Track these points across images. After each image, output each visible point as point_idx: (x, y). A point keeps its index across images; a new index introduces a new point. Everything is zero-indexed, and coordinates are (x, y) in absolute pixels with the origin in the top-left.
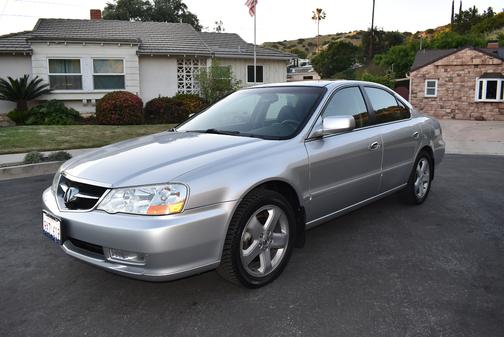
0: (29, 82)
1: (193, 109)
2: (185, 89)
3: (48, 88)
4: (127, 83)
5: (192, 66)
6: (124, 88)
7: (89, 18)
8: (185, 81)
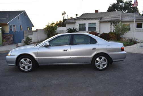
0: (74, 29)
1: (112, 37)
2: (112, 31)
3: (78, 30)
4: (96, 29)
5: (115, 24)
6: (95, 30)
7: (95, 12)
8: (113, 29)
